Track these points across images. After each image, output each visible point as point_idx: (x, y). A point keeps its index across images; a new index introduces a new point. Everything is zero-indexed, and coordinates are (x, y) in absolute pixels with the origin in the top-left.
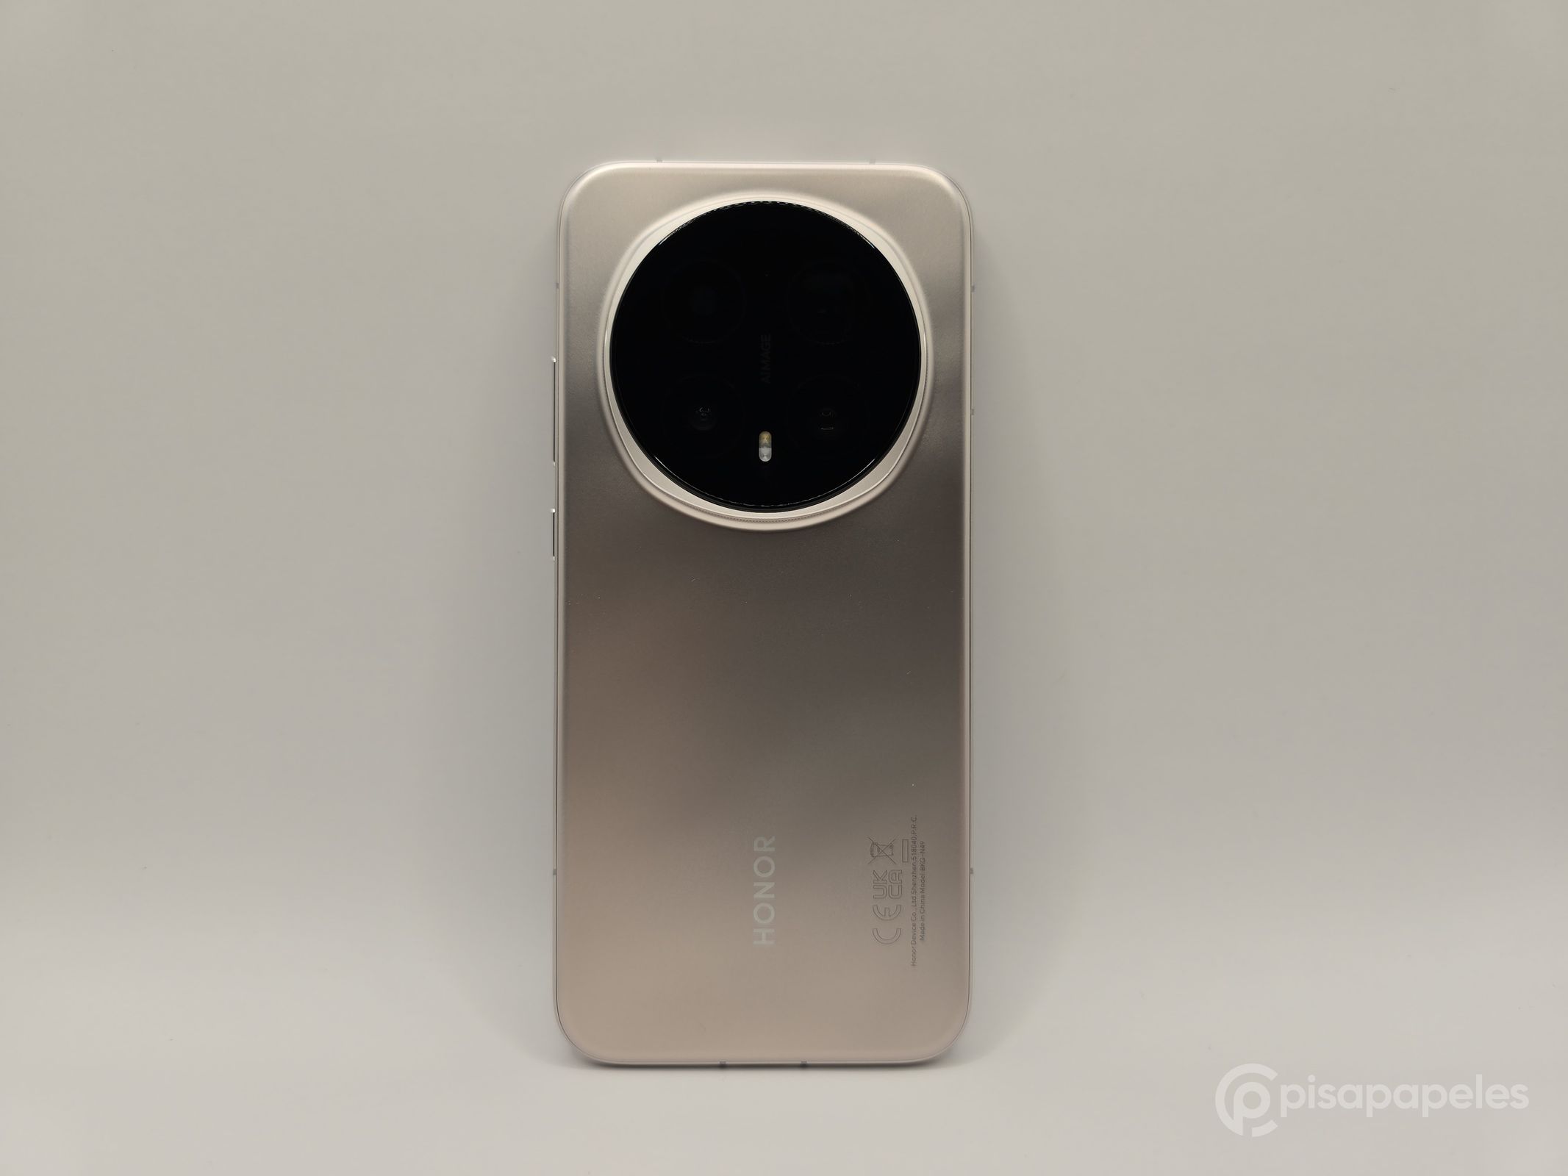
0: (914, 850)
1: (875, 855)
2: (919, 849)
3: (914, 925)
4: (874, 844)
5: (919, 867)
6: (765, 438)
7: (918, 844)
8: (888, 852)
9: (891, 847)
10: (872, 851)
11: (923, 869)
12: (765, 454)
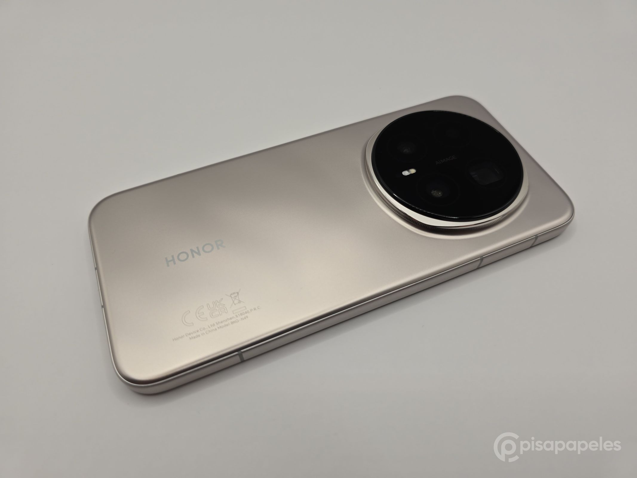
0: (241, 314)
1: (232, 296)
2: (243, 316)
3: (198, 331)
4: (238, 293)
5: (233, 320)
6: (413, 171)
7: (246, 315)
8: (236, 302)
9: (240, 302)
10: (234, 293)
11: (232, 323)
12: (406, 173)
